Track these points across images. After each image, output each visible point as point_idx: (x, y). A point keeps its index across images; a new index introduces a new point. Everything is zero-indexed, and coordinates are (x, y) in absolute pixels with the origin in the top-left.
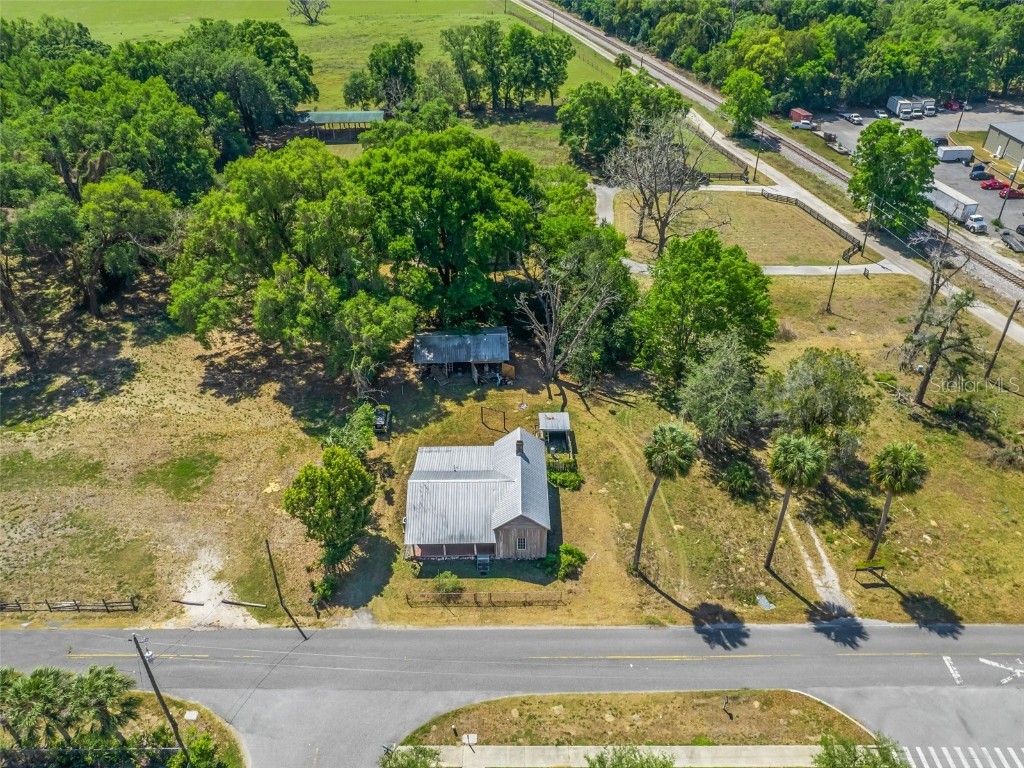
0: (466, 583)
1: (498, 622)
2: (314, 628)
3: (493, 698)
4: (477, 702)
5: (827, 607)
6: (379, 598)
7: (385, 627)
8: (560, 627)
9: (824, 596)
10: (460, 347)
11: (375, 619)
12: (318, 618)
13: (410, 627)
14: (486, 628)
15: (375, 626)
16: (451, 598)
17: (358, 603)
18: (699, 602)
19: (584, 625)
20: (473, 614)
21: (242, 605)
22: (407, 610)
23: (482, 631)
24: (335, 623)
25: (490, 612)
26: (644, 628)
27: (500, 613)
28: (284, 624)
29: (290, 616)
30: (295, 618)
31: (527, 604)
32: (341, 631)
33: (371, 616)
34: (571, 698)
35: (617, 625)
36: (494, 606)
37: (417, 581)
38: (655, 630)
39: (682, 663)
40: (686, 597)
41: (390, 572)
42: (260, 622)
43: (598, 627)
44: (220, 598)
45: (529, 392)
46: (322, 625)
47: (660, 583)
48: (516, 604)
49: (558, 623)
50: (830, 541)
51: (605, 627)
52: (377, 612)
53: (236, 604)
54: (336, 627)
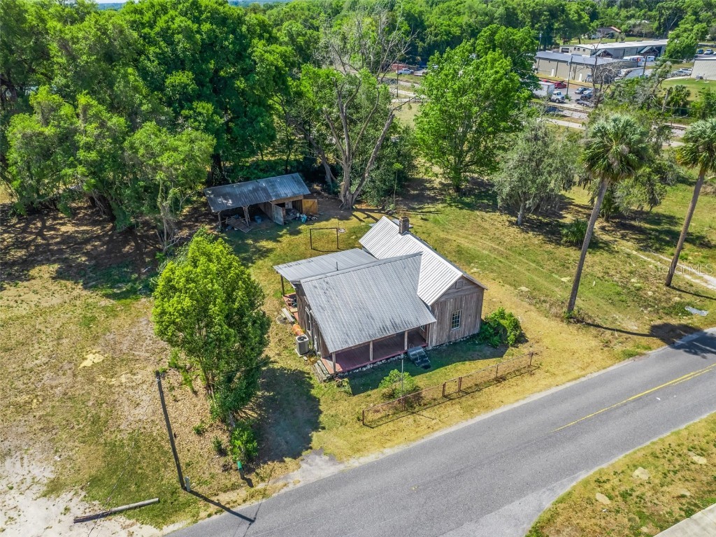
0: (421, 381)
1: (488, 408)
2: (255, 502)
3: (562, 492)
4: (547, 505)
6: (322, 433)
7: (355, 463)
8: (554, 390)
10: (255, 190)
11: (333, 458)
12: (251, 485)
13: (388, 452)
14: (478, 419)
15: (341, 467)
16: (411, 403)
17: (298, 447)
19: (575, 379)
20: (453, 410)
21: (115, 513)
22: (368, 434)
23: (478, 423)
24: (281, 483)
25: (468, 401)
26: (628, 362)
27: (482, 397)
28: (203, 514)
29: (206, 499)
30: (215, 499)
31: (500, 380)
32: (298, 490)
33: (327, 458)
35: (604, 368)
36: (467, 393)
37: (355, 399)
38: (638, 362)
40: (633, 325)
41: (315, 401)
42: (158, 526)
43: (590, 376)
44: (69, 519)
45: (340, 219)
46: (264, 494)
48: (488, 383)
49: (549, 387)
51: (596, 374)
52: (331, 449)
53: (103, 515)
54: (286, 489)
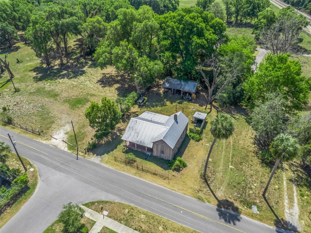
0: (138, 159)
1: (141, 176)
2: (82, 157)
3: (122, 202)
4: (116, 201)
5: (286, 223)
6: (107, 155)
7: (103, 164)
8: (162, 187)
9: (287, 218)
10: (179, 84)
11: (101, 161)
12: (85, 154)
13: (110, 167)
14: (135, 177)
15: (100, 163)
16: (129, 163)
17: (100, 154)
18: (225, 199)
19: (172, 190)
20: (134, 171)
21: (67, 143)
22: (113, 162)
23: (133, 178)
24: (89, 158)
25: (140, 172)
26: (195, 199)
27: (144, 174)
28: (74, 153)
29: (78, 151)
31: (155, 174)
32: (89, 161)
33: (101, 159)
34: (151, 214)
35: (185, 194)
36: (143, 171)
37: (122, 153)
38: (199, 202)
39: (203, 220)
40: (220, 195)
41: (116, 148)
42: (68, 150)
43: (177, 192)
44: (63, 139)
46: (84, 157)
47: (212, 185)
48: (151, 173)
49: (162, 185)
50: (302, 195)
51: (179, 193)
52: (104, 159)
53: (65, 142)
54: (88, 159)
